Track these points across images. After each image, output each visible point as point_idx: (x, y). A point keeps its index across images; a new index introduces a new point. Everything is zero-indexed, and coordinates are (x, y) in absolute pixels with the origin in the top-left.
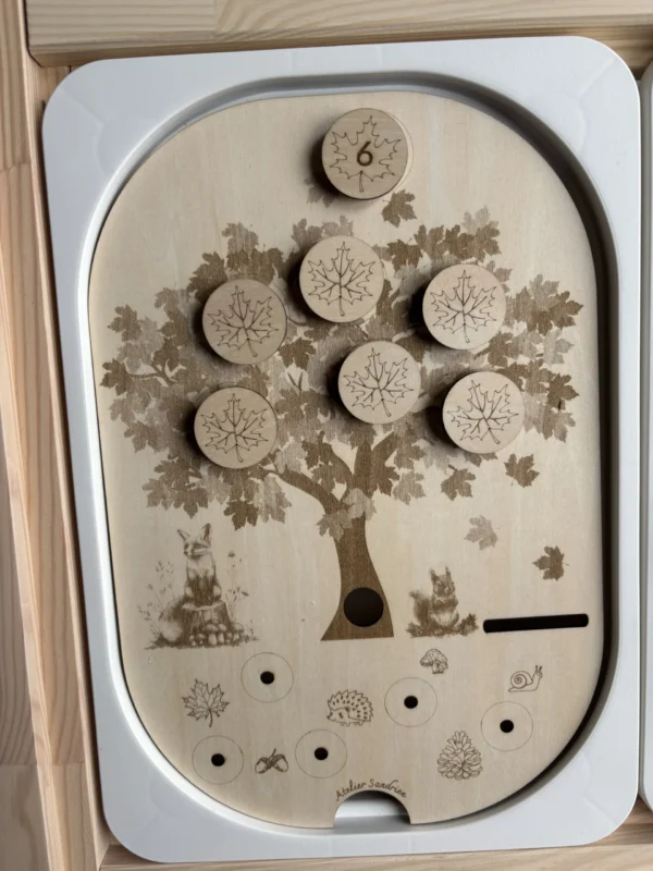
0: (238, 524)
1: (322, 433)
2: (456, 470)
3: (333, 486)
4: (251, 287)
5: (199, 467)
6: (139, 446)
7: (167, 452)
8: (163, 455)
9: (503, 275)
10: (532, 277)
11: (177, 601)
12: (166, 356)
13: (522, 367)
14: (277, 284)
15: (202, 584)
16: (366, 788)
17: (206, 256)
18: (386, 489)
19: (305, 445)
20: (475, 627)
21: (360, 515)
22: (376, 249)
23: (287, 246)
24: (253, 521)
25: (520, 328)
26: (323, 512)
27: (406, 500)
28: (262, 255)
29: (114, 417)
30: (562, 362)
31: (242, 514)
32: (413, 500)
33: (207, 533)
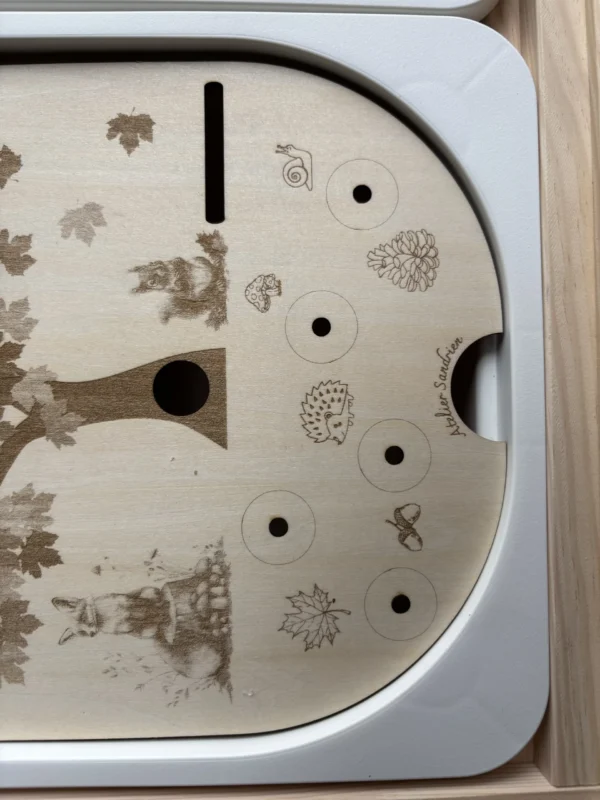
0: (54, 559)
3: (6, 425)
11: (162, 650)
15: (139, 614)
16: (447, 394)
18: (14, 350)
20: (216, 235)
21: (48, 388)
24: (51, 538)
26: (42, 440)
27: (31, 323)
31: (40, 553)
32: (30, 314)
33: (64, 603)
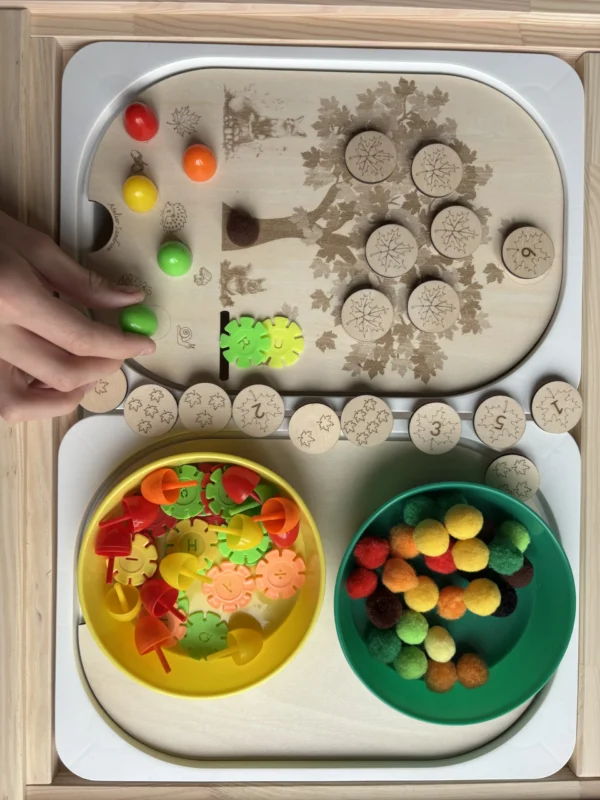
0: (305, 155)
1: (360, 215)
2: (329, 300)
3: (325, 218)
4: (456, 178)
5: (345, 133)
6: (361, 97)
7: (355, 114)
8: (353, 112)
9: (449, 335)
10: (446, 354)
11: (256, 110)
12: (416, 121)
13: (392, 344)
14: (456, 195)
15: (267, 128)
16: (115, 224)
17: (475, 153)
18: (321, 254)
19: (353, 203)
20: (225, 305)
21: (305, 235)
22: (471, 257)
23: (477, 203)
24: (306, 165)
25: (416, 344)
26: (309, 211)
27: (312, 266)
28: (472, 187)
29: (380, 83)
30: (393, 369)
31: (311, 158)
32: (313, 271)
33: (301, 135)
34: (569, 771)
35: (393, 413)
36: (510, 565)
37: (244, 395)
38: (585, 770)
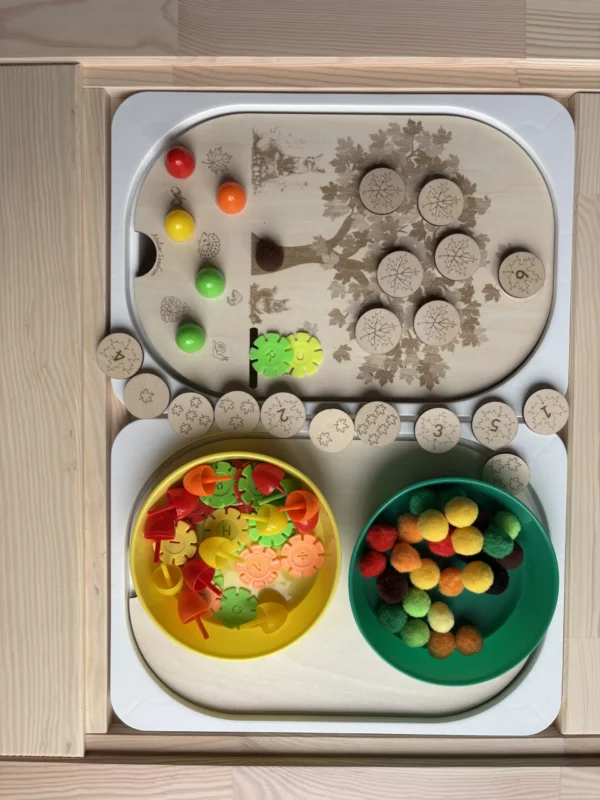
0: (324, 189)
1: (372, 242)
2: (345, 317)
3: (342, 245)
4: (459, 208)
5: (359, 170)
6: (373, 137)
7: (369, 153)
8: (366, 149)
9: (451, 347)
10: (449, 364)
12: (423, 157)
13: (400, 356)
14: (458, 224)
15: (290, 165)
16: (158, 252)
17: (475, 185)
18: (338, 277)
19: (366, 232)
20: (254, 323)
21: (324, 261)
22: (471, 278)
23: (477, 230)
24: (325, 198)
25: (421, 356)
26: (327, 239)
27: (330, 288)
28: (473, 216)
29: (390, 124)
30: (401, 378)
31: (329, 192)
32: (330, 292)
33: (320, 171)
34: (554, 729)
35: (401, 417)
36: (502, 550)
37: (272, 401)
38: (569, 728)
